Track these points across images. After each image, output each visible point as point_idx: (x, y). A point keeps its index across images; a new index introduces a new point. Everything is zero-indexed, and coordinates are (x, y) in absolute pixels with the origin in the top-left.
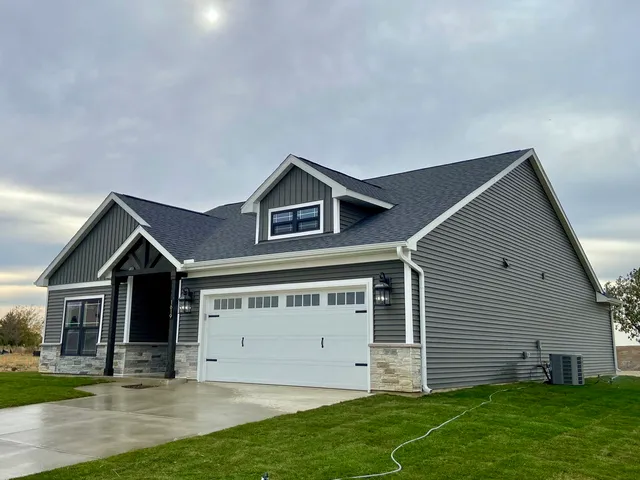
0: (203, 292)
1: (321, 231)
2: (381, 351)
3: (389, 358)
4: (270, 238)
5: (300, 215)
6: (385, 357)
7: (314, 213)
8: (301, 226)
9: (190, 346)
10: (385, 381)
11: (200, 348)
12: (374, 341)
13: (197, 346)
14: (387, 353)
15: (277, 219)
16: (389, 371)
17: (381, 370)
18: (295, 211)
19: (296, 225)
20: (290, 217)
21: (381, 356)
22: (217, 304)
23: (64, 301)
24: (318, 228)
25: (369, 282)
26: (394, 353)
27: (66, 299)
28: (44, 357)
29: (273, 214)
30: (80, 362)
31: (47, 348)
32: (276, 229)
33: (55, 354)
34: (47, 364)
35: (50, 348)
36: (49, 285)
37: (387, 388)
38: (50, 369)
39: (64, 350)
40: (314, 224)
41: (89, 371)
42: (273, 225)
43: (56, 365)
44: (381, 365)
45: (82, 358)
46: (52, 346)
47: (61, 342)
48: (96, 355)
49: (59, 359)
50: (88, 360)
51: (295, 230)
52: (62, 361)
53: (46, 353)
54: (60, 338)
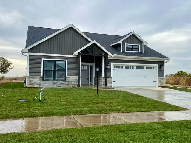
0: (112, 63)
1: (139, 52)
2: (160, 79)
4: (125, 51)
5: (134, 47)
7: (138, 47)
8: (134, 50)
9: (109, 78)
11: (112, 78)
15: (127, 46)
19: (132, 49)
20: (131, 47)
21: (160, 80)
22: (115, 67)
23: (41, 60)
24: (139, 51)
25: (157, 65)
26: (162, 79)
27: (43, 59)
28: (30, 81)
29: (126, 45)
30: (56, 83)
31: (32, 77)
32: (127, 49)
33: (39, 80)
34: (33, 84)
35: (34, 78)
36: (29, 52)
37: (161, 86)
38: (36, 86)
39: (44, 79)
40: (137, 50)
41: (62, 85)
42: (126, 48)
43: (40, 84)
44: (160, 82)
45: (58, 81)
46: (36, 77)
47: (42, 75)
48: (65, 80)
49: (42, 82)
50: (61, 82)
51: (132, 50)
52: (44, 82)
53: (31, 80)
54: (41, 74)
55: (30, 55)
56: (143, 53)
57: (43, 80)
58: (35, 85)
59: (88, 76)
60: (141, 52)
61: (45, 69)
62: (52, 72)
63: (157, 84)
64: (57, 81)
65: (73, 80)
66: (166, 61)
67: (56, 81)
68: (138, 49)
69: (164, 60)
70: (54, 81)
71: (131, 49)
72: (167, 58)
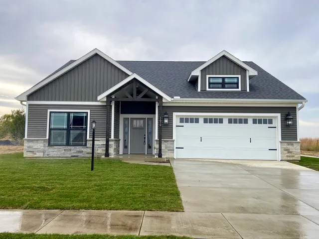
0: (175, 114)
1: (240, 89)
2: (286, 144)
3: (290, 147)
4: (208, 89)
5: (226, 80)
6: (288, 146)
7: (235, 81)
8: (226, 86)
9: (168, 141)
10: (287, 156)
11: (175, 142)
12: (282, 140)
13: (173, 141)
14: (288, 145)
15: (212, 81)
16: (289, 152)
17: (286, 152)
18: (223, 79)
19: (223, 85)
20: (220, 81)
21: (285, 146)
22: (182, 120)
23: (47, 112)
24: (238, 88)
25: (279, 115)
26: (292, 145)
27: (49, 111)
28: (29, 147)
29: (209, 78)
30: (70, 150)
31: (32, 141)
32: (211, 86)
33: (42, 145)
34: (33, 152)
35: (35, 142)
36: (28, 100)
37: (289, 159)
38: (38, 155)
39: (52, 143)
40: (235, 86)
41: (80, 155)
42: (210, 84)
43: (44, 152)
44: (286, 150)
45: (73, 148)
46: (38, 140)
47: (47, 138)
48: (86, 145)
49: (47, 148)
50: (79, 148)
51: (223, 87)
52: (51, 149)
53: (31, 144)
54: (46, 135)
55: (29, 105)
56: (248, 90)
57: (49, 145)
58: (35, 154)
59: (145, 138)
60: (244, 90)
61: (52, 126)
62: (65, 132)
63: (278, 155)
64: (71, 147)
65: (99, 145)
66: (300, 105)
67: (69, 147)
68: (237, 84)
69: (297, 103)
70: (67, 148)
71: (220, 86)
72: (303, 98)
